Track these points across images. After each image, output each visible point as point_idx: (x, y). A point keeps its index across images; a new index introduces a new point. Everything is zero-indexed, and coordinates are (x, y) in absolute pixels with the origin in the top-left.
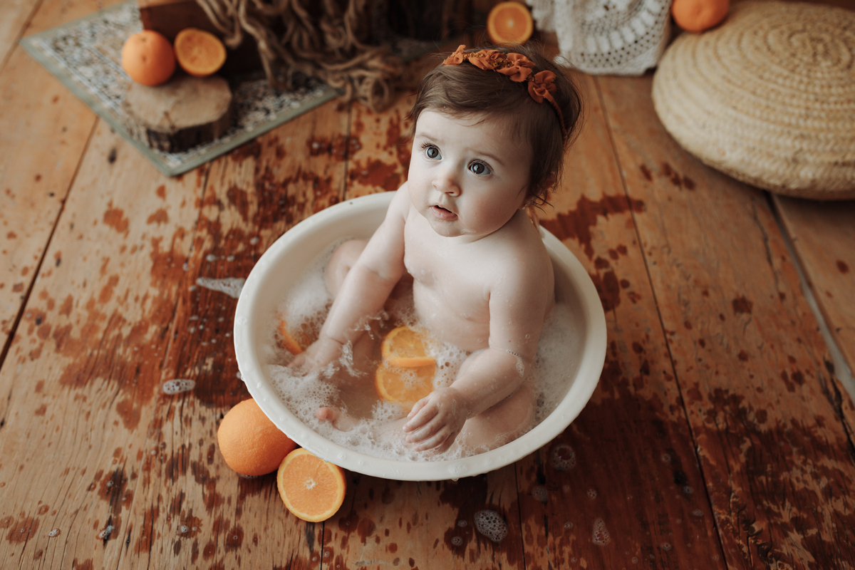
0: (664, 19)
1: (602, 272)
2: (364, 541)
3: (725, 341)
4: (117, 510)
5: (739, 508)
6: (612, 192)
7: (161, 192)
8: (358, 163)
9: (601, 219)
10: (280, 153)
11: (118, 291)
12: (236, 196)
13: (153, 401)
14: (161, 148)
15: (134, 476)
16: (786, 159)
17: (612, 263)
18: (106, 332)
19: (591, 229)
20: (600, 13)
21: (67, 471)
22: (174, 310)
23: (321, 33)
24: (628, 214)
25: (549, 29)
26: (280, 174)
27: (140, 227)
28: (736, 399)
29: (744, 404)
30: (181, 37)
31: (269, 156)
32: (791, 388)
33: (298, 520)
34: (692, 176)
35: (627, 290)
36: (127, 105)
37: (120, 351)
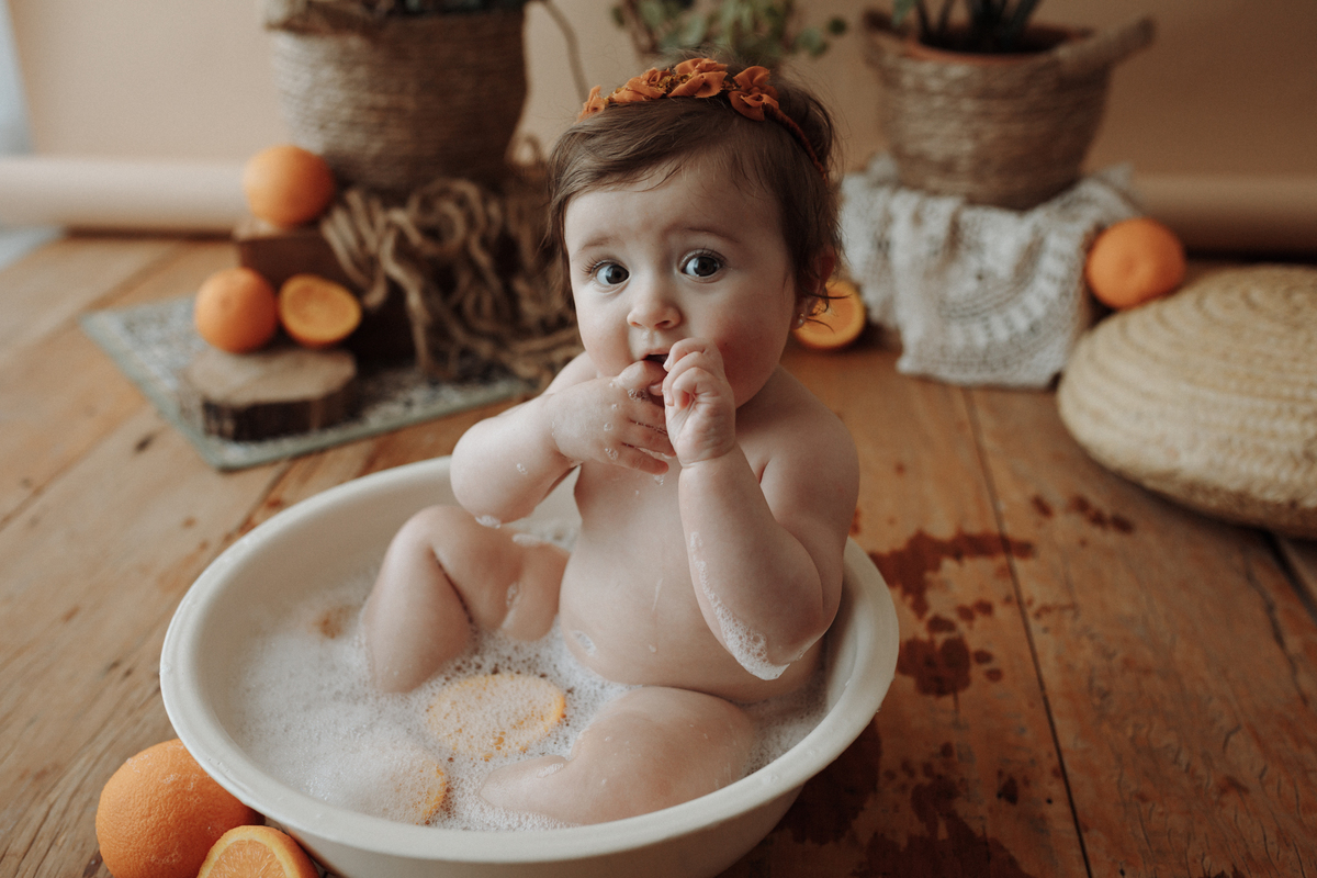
0: (1075, 288)
1: (941, 638)
3: (1184, 758)
6: (974, 529)
9: (949, 565)
16: (1292, 455)
17: (962, 626)
19: (929, 575)
20: (970, 285)
23: (512, 297)
24: (1001, 560)
25: (890, 323)
30: (293, 288)
34: (1129, 514)
35: (987, 667)
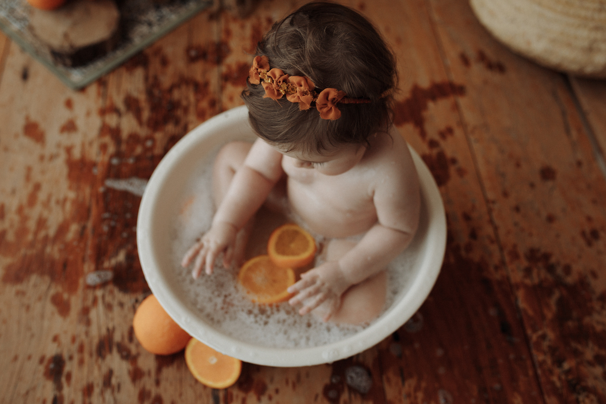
1: (435, 152)
2: (259, 399)
3: (536, 206)
4: (59, 387)
5: (553, 350)
6: (438, 79)
7: (69, 104)
8: (229, 67)
10: (165, 62)
11: (42, 196)
12: (132, 104)
13: (80, 291)
14: (65, 65)
15: (71, 358)
16: (583, 48)
17: (443, 144)
18: (36, 233)
19: (424, 113)
21: (16, 358)
22: (89, 210)
24: (452, 99)
26: (166, 81)
27: (54, 136)
28: (547, 257)
29: (553, 260)
31: (155, 64)
32: (589, 244)
33: (205, 387)
34: (504, 62)
35: (456, 167)
36: (31, 28)
37: (48, 250)
